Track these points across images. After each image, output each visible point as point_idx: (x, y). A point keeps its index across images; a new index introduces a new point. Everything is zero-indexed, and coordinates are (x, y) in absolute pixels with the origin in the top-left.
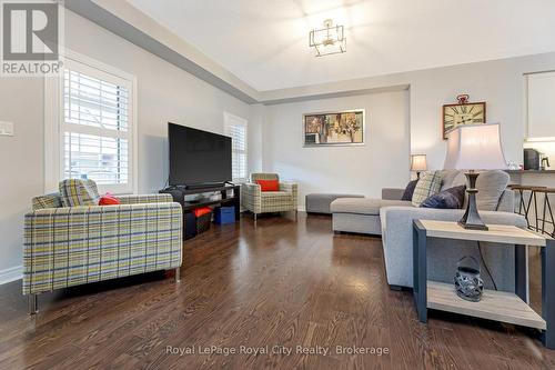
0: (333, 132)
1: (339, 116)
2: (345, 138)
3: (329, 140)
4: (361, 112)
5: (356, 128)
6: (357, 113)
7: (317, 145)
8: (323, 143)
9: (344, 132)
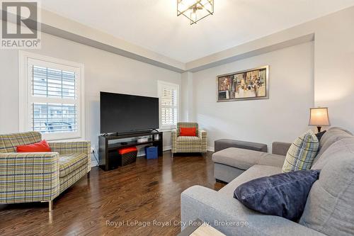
0: (240, 89)
1: (245, 74)
2: (251, 94)
3: (237, 96)
4: (265, 69)
5: (260, 84)
6: (260, 70)
7: (228, 100)
8: (232, 98)
9: (249, 88)
